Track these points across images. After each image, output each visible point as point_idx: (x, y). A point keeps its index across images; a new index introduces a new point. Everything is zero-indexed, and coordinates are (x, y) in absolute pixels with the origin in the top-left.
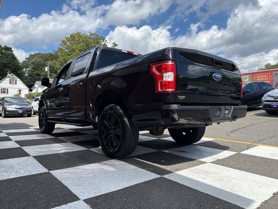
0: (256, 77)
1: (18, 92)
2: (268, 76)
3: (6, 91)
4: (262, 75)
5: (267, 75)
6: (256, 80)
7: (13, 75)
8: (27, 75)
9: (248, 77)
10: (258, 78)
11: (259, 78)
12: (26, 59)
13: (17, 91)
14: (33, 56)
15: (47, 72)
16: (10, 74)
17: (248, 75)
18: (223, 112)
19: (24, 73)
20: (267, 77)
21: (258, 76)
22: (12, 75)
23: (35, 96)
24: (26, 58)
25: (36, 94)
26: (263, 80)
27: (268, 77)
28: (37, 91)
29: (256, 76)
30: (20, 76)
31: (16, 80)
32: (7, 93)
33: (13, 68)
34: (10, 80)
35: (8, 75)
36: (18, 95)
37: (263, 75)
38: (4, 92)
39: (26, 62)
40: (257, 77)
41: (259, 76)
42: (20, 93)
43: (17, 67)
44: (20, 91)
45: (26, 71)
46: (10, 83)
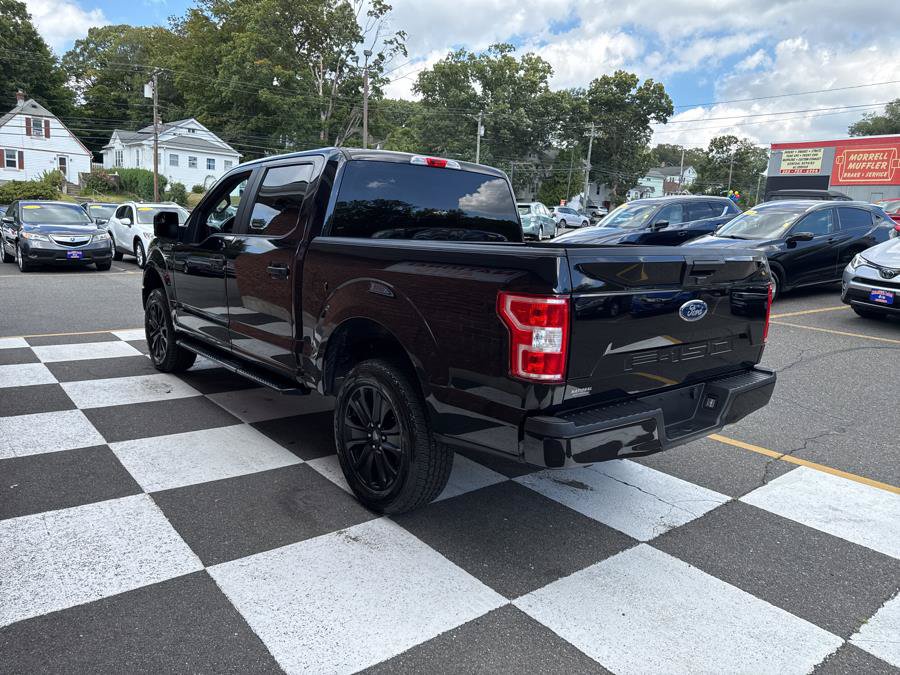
0: (848, 158)
1: (56, 165)
2: (889, 156)
3: (17, 160)
4: (869, 153)
5: (884, 152)
6: (847, 166)
7: (37, 104)
8: (84, 102)
9: (820, 154)
10: (853, 162)
11: (857, 161)
12: (77, 46)
13: (51, 162)
14: (98, 34)
15: (150, 101)
16: (26, 99)
17: (822, 150)
18: (701, 404)
19: (71, 95)
20: (883, 161)
21: (854, 153)
22: (34, 107)
23: (113, 179)
24: (77, 41)
25: (116, 174)
26: (869, 168)
27: (887, 161)
28: (119, 162)
29: (849, 154)
30: (60, 108)
31: (47, 123)
32: (21, 166)
33: (34, 76)
34: (28, 120)
35: (21, 103)
36: (57, 175)
37: (874, 152)
38: (11, 164)
39: (78, 56)
40: (852, 157)
41: (858, 153)
42: (64, 170)
43: (48, 75)
44: (62, 161)
45: (79, 89)
46: (29, 133)
